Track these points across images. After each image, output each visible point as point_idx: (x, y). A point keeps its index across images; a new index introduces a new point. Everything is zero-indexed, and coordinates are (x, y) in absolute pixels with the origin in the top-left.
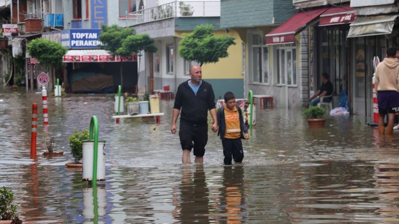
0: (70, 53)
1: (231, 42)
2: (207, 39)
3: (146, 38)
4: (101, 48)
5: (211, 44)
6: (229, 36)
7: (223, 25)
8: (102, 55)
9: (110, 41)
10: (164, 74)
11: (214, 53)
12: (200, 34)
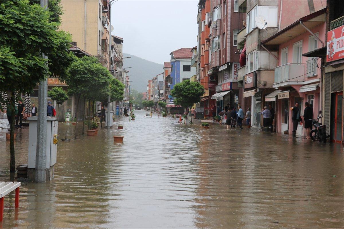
0: (168, 105)
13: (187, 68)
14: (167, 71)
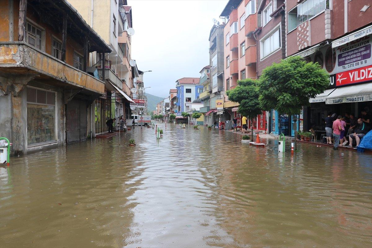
0: (177, 117)
1: (201, 115)
2: (197, 114)
3: (188, 114)
4: (181, 116)
5: (198, 115)
6: (201, 114)
7: (200, 112)
8: (182, 117)
9: (183, 115)
10: (192, 120)
11: (198, 117)
12: (196, 114)
13: (189, 91)
14: (172, 95)
